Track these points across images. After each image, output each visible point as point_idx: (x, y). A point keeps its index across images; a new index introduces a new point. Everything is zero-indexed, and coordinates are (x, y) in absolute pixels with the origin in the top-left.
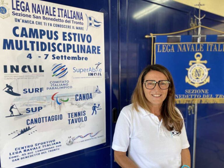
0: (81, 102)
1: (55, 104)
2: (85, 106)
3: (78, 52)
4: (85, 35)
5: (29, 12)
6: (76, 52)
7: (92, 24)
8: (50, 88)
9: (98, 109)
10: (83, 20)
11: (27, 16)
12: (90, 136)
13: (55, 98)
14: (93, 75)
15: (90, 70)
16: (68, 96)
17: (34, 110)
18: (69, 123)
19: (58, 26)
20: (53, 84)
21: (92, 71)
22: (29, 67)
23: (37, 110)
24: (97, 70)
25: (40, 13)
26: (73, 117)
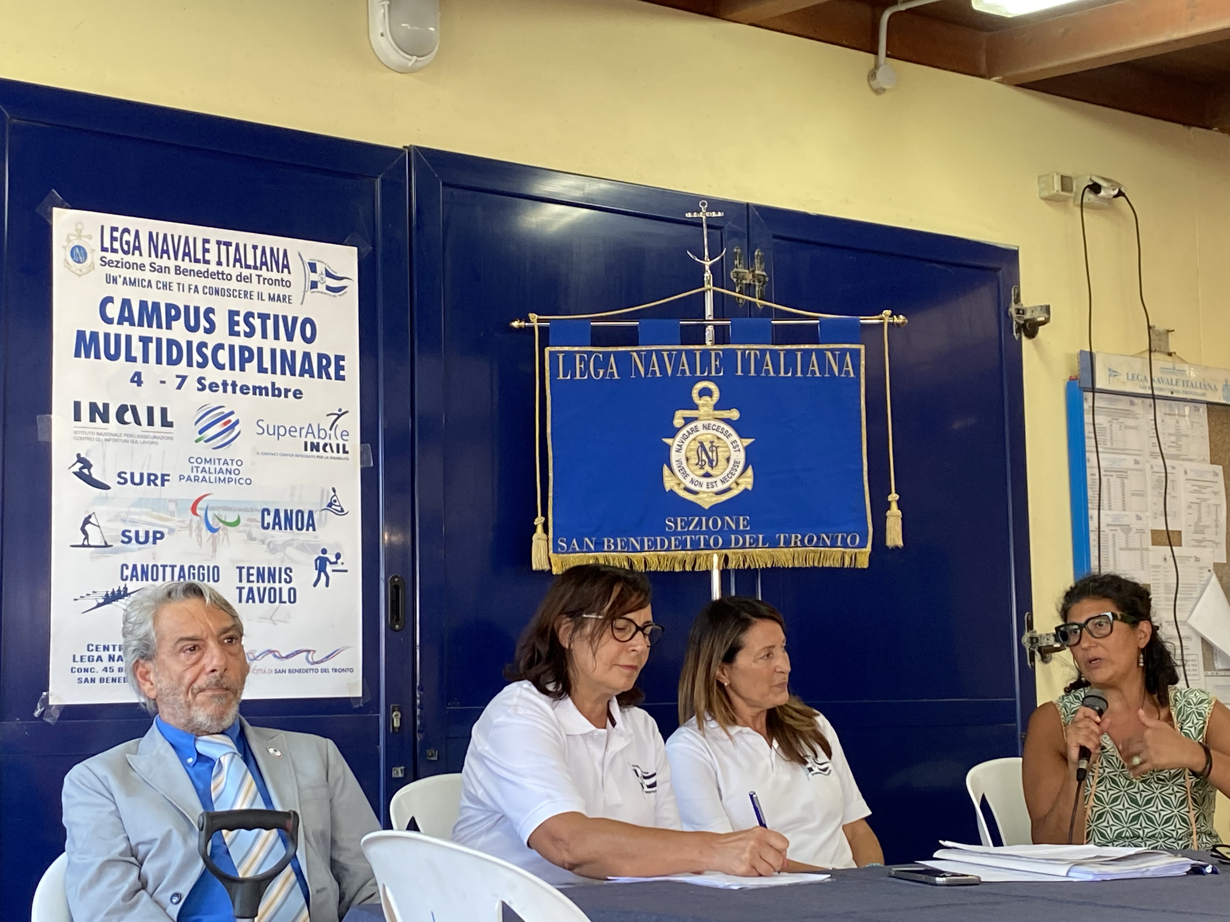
0: (279, 536)
1: (199, 528)
2: (290, 551)
3: (274, 372)
4: (295, 319)
5: (141, 255)
6: (265, 371)
7: (319, 285)
8: (189, 476)
9: (334, 571)
10: (289, 272)
11: (135, 266)
12: (307, 659)
13: (201, 509)
14: (318, 450)
15: (310, 431)
16: (240, 510)
17: (142, 539)
18: (240, 601)
19: (217, 292)
20: (196, 464)
21: (316, 435)
22: (134, 409)
23: (151, 539)
24: (332, 432)
25: (169, 258)
26: (253, 582)
